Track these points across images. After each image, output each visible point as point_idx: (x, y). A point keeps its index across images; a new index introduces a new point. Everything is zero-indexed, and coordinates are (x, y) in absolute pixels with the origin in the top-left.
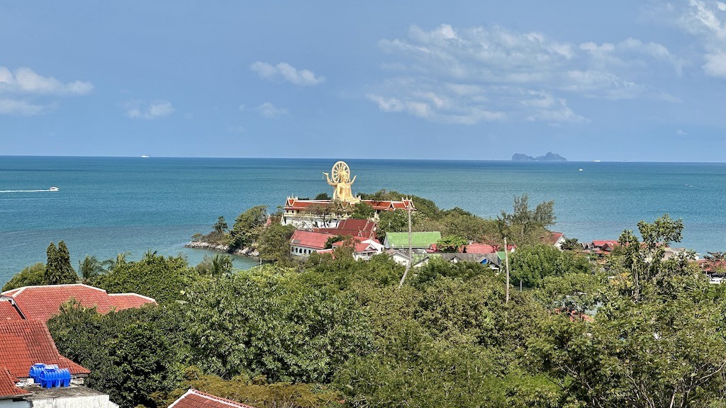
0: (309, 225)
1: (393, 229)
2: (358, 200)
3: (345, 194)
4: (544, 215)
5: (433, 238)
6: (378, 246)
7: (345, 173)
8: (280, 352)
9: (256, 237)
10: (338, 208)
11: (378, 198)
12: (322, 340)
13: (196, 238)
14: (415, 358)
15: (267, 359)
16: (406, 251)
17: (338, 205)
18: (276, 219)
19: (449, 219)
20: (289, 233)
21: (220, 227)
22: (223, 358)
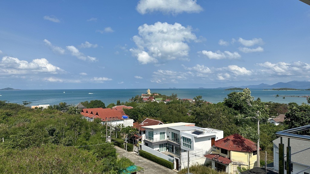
0: (145, 97)
1: (156, 98)
2: (151, 94)
3: (149, 93)
4: (176, 96)
5: (162, 99)
6: (154, 100)
7: (149, 91)
8: (154, 113)
9: (138, 99)
10: (148, 95)
11: (154, 94)
12: (159, 112)
13: (130, 99)
14: (172, 114)
15: (152, 114)
16: (158, 101)
17: (149, 95)
18: (140, 97)
19: (163, 96)
20: (142, 98)
21: (133, 98)
22: (146, 114)
